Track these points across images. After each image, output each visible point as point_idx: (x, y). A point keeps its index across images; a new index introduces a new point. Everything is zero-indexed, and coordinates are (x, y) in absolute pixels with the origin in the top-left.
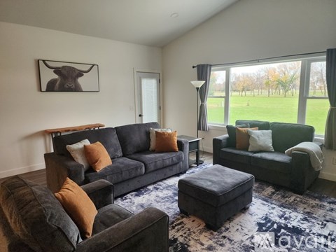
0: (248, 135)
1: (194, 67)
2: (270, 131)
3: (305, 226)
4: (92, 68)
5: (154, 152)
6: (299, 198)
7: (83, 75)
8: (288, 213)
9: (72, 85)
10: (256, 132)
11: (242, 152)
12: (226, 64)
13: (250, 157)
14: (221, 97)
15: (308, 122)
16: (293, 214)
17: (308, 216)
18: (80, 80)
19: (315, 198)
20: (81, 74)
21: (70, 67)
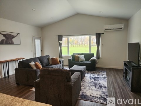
0: (78, 57)
1: (56, 36)
2: (83, 56)
3: (99, 76)
4: (18, 35)
5: (52, 65)
6: (94, 72)
7: (14, 37)
8: (94, 75)
9: (10, 42)
10: (80, 56)
11: (78, 62)
12: (67, 36)
13: (81, 63)
14: (66, 46)
15: (92, 52)
16: (95, 75)
17: (98, 75)
18: (13, 40)
19: (97, 71)
20: (13, 37)
21: (9, 34)
